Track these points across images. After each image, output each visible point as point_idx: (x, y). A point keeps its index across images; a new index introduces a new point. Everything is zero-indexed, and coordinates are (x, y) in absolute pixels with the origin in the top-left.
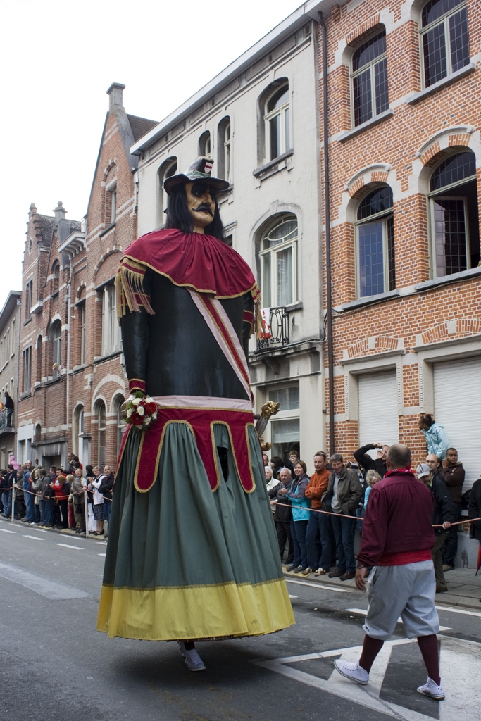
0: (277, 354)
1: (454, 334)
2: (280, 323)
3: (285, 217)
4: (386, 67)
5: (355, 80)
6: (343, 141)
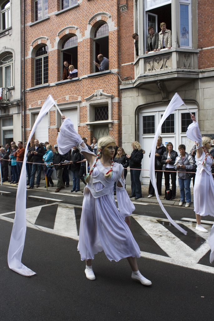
0: (5, 105)
1: (68, 101)
2: (6, 94)
3: (8, 53)
5: (36, 3)
6: (31, 26)
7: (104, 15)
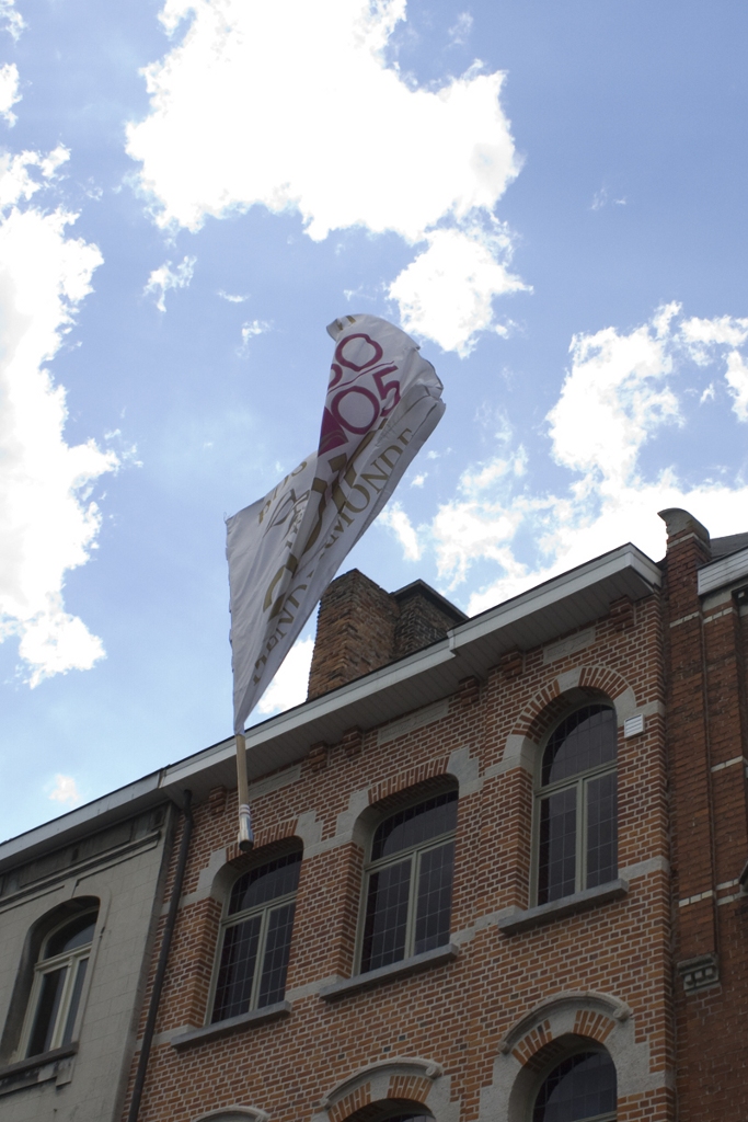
4: (292, 920)
5: (229, 931)
6: (182, 1048)
7: (590, 1010)
